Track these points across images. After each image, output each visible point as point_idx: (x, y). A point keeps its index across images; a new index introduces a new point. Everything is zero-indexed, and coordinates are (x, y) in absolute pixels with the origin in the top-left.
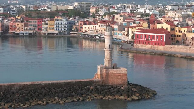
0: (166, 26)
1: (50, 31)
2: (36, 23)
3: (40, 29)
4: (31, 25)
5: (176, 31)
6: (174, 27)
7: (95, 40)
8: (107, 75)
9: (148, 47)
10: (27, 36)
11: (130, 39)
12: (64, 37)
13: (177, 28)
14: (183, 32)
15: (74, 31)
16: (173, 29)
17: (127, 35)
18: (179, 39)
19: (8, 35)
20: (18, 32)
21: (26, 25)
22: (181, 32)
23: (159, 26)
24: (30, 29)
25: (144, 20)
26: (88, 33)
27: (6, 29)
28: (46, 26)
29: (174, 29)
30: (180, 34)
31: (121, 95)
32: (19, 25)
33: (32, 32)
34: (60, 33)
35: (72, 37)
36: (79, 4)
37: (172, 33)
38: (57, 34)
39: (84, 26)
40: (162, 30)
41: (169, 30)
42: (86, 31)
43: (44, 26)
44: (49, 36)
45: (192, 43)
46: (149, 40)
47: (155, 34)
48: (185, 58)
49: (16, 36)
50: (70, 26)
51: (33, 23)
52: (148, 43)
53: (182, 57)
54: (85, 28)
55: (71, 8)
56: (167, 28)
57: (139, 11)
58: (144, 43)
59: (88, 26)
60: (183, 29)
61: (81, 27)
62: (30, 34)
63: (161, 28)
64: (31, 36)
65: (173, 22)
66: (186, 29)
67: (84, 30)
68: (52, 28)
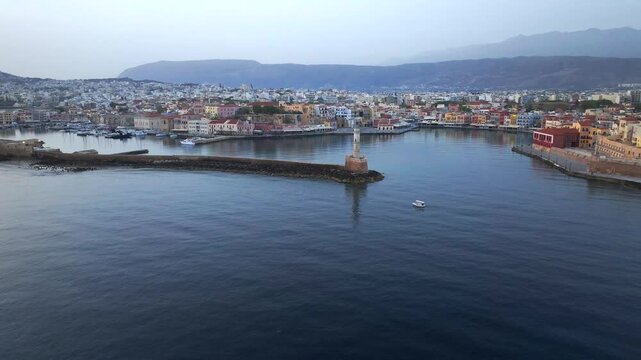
1: (510, 126)
2: (499, 117)
3: (502, 123)
4: (493, 118)
5: (589, 133)
8: (351, 163)
9: (540, 149)
10: (486, 129)
14: (598, 134)
15: (537, 127)
19: (470, 127)
20: (479, 125)
21: (488, 118)
22: (596, 134)
24: (493, 123)
29: (587, 130)
30: (593, 136)
33: (492, 125)
34: (521, 129)
37: (583, 134)
38: (517, 129)
39: (547, 122)
41: (580, 131)
43: (507, 119)
44: (509, 131)
46: (542, 141)
49: (477, 129)
50: (534, 121)
51: (495, 117)
52: (542, 144)
58: (539, 143)
61: (544, 123)
62: (489, 127)
64: (491, 130)
67: (547, 125)
68: (514, 123)
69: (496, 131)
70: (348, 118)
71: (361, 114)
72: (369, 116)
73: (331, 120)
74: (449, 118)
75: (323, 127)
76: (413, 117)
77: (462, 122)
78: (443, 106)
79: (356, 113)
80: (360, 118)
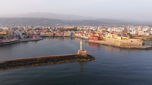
0: (98, 35)
3: (64, 35)
7: (78, 38)
8: (81, 53)
9: (93, 41)
11: (88, 38)
12: (70, 37)
13: (101, 36)
16: (100, 36)
17: (87, 37)
18: (101, 39)
19: (55, 36)
20: (58, 35)
21: (60, 33)
23: (96, 35)
24: (61, 35)
25: (92, 33)
26: (77, 36)
27: (54, 34)
30: (102, 37)
31: (85, 59)
32: (58, 33)
34: (69, 36)
35: (72, 37)
37: (99, 37)
39: (75, 34)
40: (96, 36)
41: (99, 36)
43: (65, 34)
44: (66, 36)
45: (105, 40)
46: (93, 39)
47: (95, 38)
48: (103, 45)
49: (57, 36)
50: (72, 34)
51: (62, 33)
52: (93, 40)
53: (102, 44)
54: (76, 34)
55: (72, 28)
57: (91, 29)
58: (92, 40)
60: (102, 36)
64: (61, 36)
65: (99, 34)
66: (103, 36)
67: (75, 35)
72: (26, 34)
73: (16, 37)
74: (49, 34)
77: (53, 35)
78: (38, 30)
79: (22, 34)
80: (24, 35)
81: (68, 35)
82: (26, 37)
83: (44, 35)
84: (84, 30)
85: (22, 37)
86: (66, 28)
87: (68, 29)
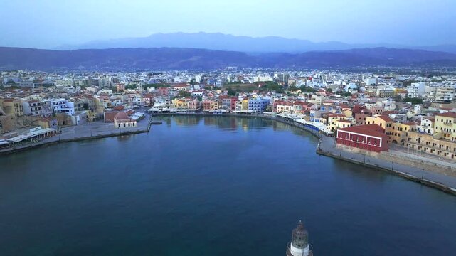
0: (378, 121)
1: (243, 111)
2: (230, 102)
3: (234, 108)
4: (225, 104)
5: (393, 128)
6: (390, 122)
9: (355, 150)
10: (220, 115)
12: (258, 117)
13: (393, 124)
14: (404, 129)
15: (268, 111)
18: (397, 138)
19: (202, 113)
20: (214, 111)
21: (220, 103)
22: (401, 129)
23: (369, 120)
24: (224, 108)
26: (282, 115)
27: (201, 107)
28: (240, 105)
29: (390, 126)
30: (398, 132)
32: (213, 103)
33: (225, 111)
34: (254, 113)
35: (265, 118)
36: (278, 75)
37: (388, 130)
38: (250, 114)
39: (278, 106)
41: (384, 126)
42: (280, 112)
43: (238, 105)
44: (242, 116)
45: (417, 146)
46: (357, 142)
47: (367, 136)
50: (265, 106)
51: (226, 102)
52: (356, 145)
54: (280, 108)
55: (271, 79)
56: (381, 124)
59: (282, 106)
60: (403, 126)
61: (276, 107)
62: (223, 112)
63: (371, 123)
64: (224, 115)
65: (387, 114)
66: (409, 127)
67: (278, 110)
68: (245, 108)
69: (229, 116)
70: (70, 113)
71: (86, 106)
72: (95, 108)
73: (48, 118)
74: (180, 105)
75: (40, 131)
76: (135, 104)
77: (194, 109)
78: (153, 89)
79: (79, 105)
80: (85, 112)
81: (250, 111)
82: (92, 118)
83: (164, 109)
84: (314, 91)
85: (76, 119)
86: (250, 82)
87: (257, 83)
